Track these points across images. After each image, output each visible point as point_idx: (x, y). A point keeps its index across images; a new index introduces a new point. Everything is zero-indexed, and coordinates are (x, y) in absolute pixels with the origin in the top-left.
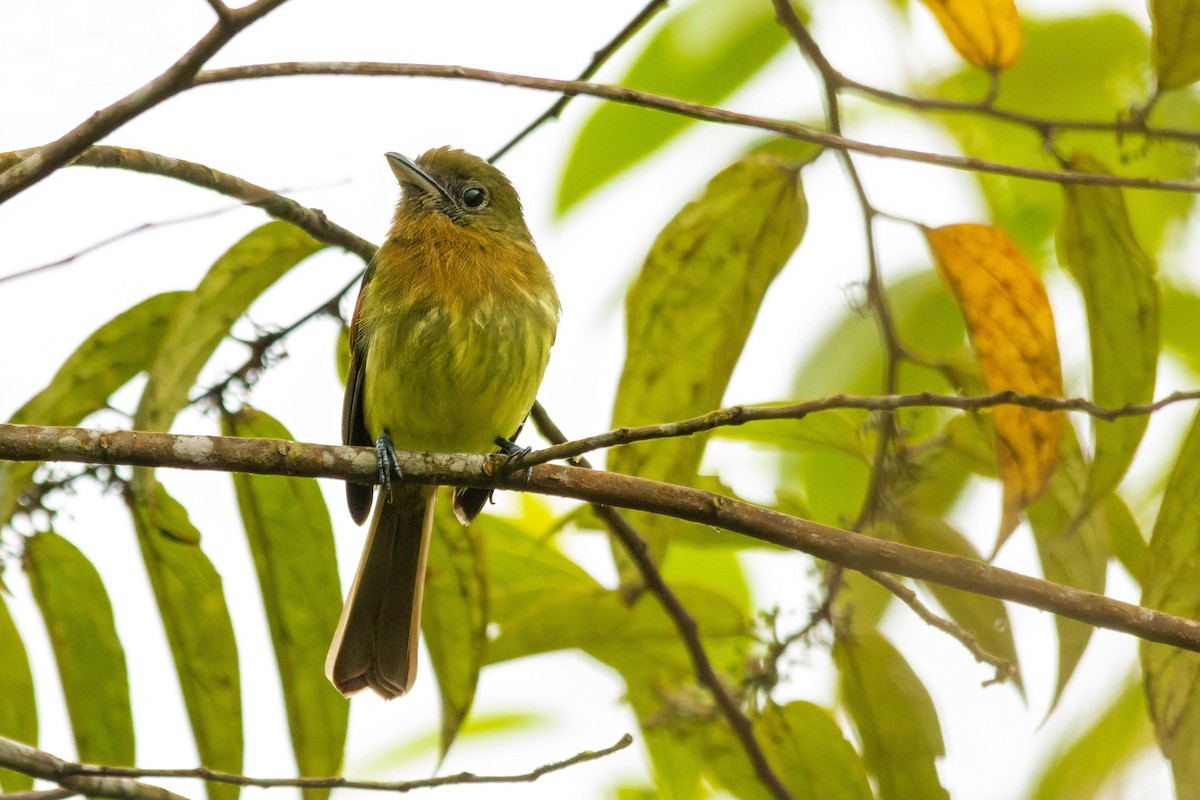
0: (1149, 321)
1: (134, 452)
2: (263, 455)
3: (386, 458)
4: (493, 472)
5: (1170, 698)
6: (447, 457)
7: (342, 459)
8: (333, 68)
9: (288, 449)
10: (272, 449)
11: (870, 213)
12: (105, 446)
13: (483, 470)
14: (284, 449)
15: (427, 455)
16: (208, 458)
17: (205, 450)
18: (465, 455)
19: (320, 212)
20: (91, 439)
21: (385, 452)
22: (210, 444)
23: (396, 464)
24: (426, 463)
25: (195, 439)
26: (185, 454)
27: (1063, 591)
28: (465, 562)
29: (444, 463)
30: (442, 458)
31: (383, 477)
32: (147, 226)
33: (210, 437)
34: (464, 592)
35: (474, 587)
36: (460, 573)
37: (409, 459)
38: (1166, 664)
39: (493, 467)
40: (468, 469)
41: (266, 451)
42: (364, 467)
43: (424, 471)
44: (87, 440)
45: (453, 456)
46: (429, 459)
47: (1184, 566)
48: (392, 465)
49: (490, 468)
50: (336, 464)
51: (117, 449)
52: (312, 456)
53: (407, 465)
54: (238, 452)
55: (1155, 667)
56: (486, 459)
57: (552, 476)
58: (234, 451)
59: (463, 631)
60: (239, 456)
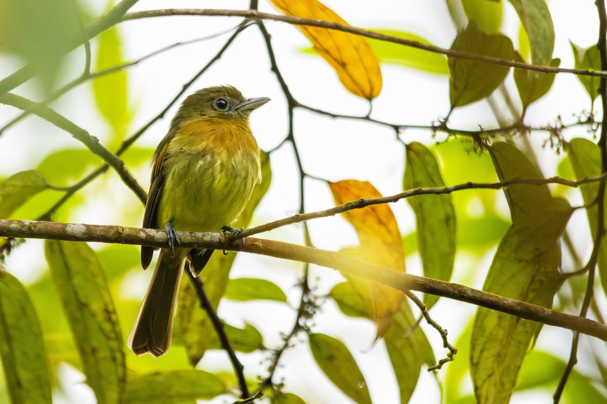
0: (451, 222)
1: (46, 231)
2: (111, 233)
3: (171, 234)
4: (225, 241)
5: (487, 399)
6: (202, 234)
7: (149, 235)
8: (191, 12)
9: (123, 230)
10: (115, 230)
11: (303, 175)
12: (33, 229)
13: (220, 239)
14: (121, 230)
15: (191, 233)
16: (83, 235)
17: (82, 231)
18: (210, 233)
19: (95, 138)
20: (25, 225)
21: (171, 231)
22: (84, 228)
23: (177, 237)
24: (192, 237)
25: (76, 226)
26: (72, 233)
27: (506, 300)
28: (114, 344)
29: (200, 237)
30: (199, 234)
31: (170, 243)
32: (178, 44)
33: (83, 224)
34: (114, 359)
35: (118, 356)
36: (112, 350)
37: (183, 235)
38: (484, 382)
39: (225, 238)
40: (213, 239)
41: (113, 231)
42: (161, 239)
43: (190, 240)
44: (23, 226)
45: (205, 233)
46: (193, 235)
47: (491, 334)
48: (175, 238)
49: (223, 238)
50: (146, 238)
51: (39, 230)
52: (135, 234)
53: (182, 237)
54: (98, 232)
55: (479, 383)
56: (221, 235)
57: (254, 243)
58: (96, 231)
59: (114, 378)
60: (99, 234)
